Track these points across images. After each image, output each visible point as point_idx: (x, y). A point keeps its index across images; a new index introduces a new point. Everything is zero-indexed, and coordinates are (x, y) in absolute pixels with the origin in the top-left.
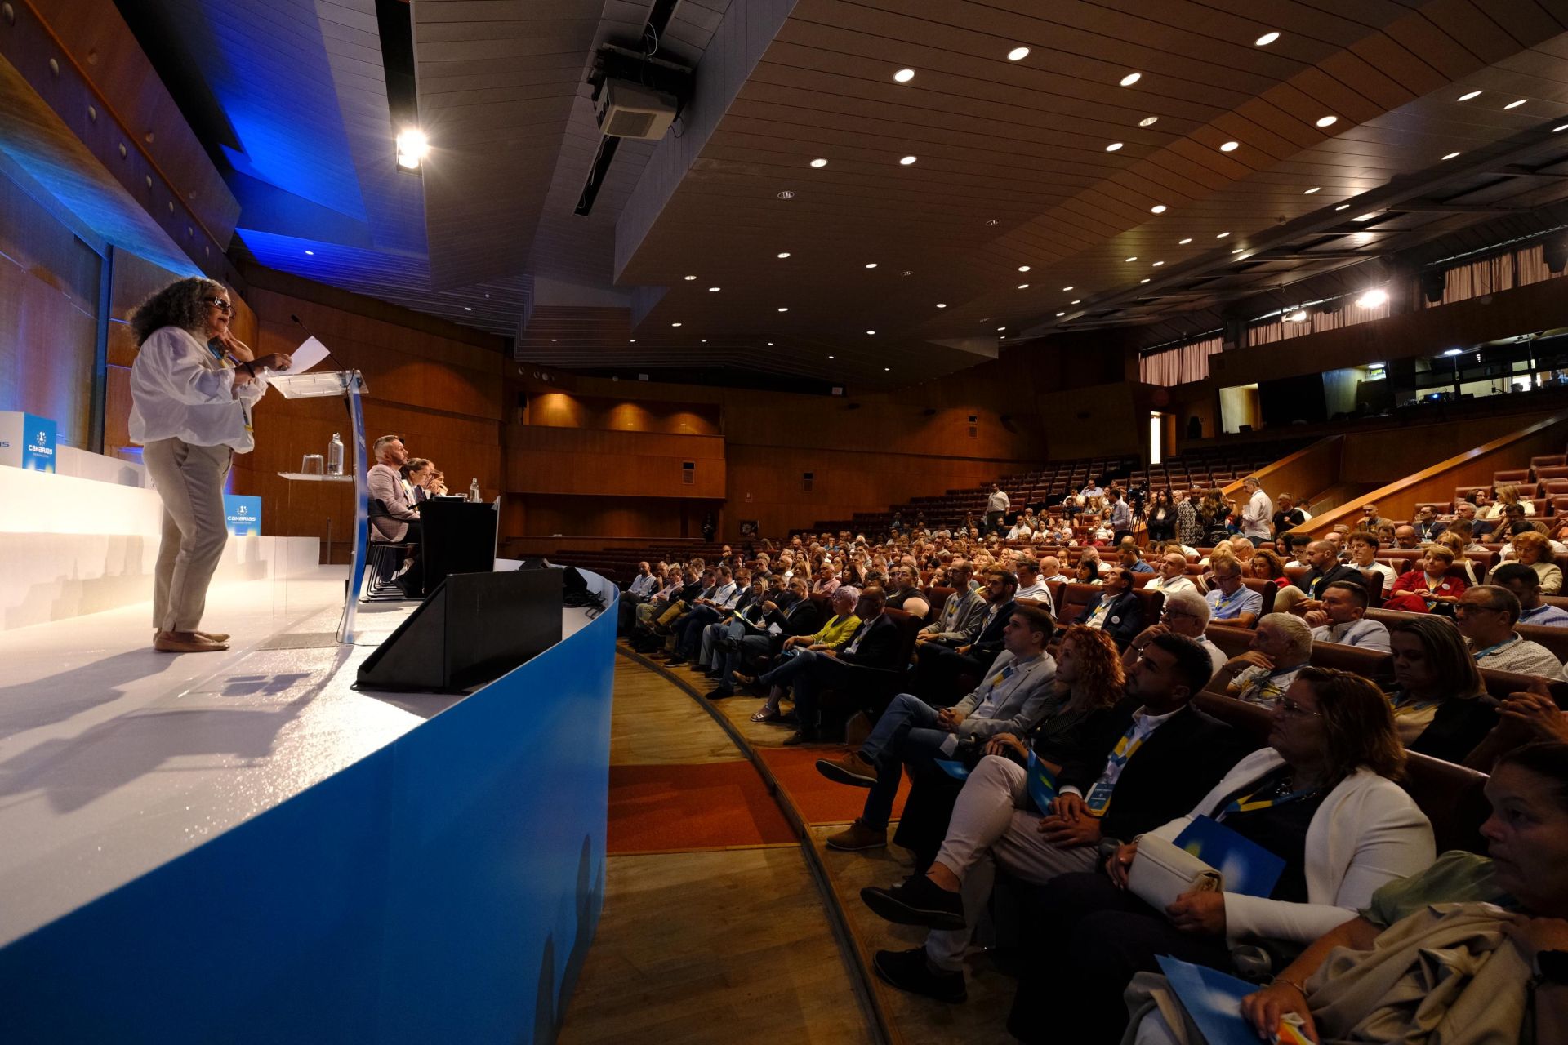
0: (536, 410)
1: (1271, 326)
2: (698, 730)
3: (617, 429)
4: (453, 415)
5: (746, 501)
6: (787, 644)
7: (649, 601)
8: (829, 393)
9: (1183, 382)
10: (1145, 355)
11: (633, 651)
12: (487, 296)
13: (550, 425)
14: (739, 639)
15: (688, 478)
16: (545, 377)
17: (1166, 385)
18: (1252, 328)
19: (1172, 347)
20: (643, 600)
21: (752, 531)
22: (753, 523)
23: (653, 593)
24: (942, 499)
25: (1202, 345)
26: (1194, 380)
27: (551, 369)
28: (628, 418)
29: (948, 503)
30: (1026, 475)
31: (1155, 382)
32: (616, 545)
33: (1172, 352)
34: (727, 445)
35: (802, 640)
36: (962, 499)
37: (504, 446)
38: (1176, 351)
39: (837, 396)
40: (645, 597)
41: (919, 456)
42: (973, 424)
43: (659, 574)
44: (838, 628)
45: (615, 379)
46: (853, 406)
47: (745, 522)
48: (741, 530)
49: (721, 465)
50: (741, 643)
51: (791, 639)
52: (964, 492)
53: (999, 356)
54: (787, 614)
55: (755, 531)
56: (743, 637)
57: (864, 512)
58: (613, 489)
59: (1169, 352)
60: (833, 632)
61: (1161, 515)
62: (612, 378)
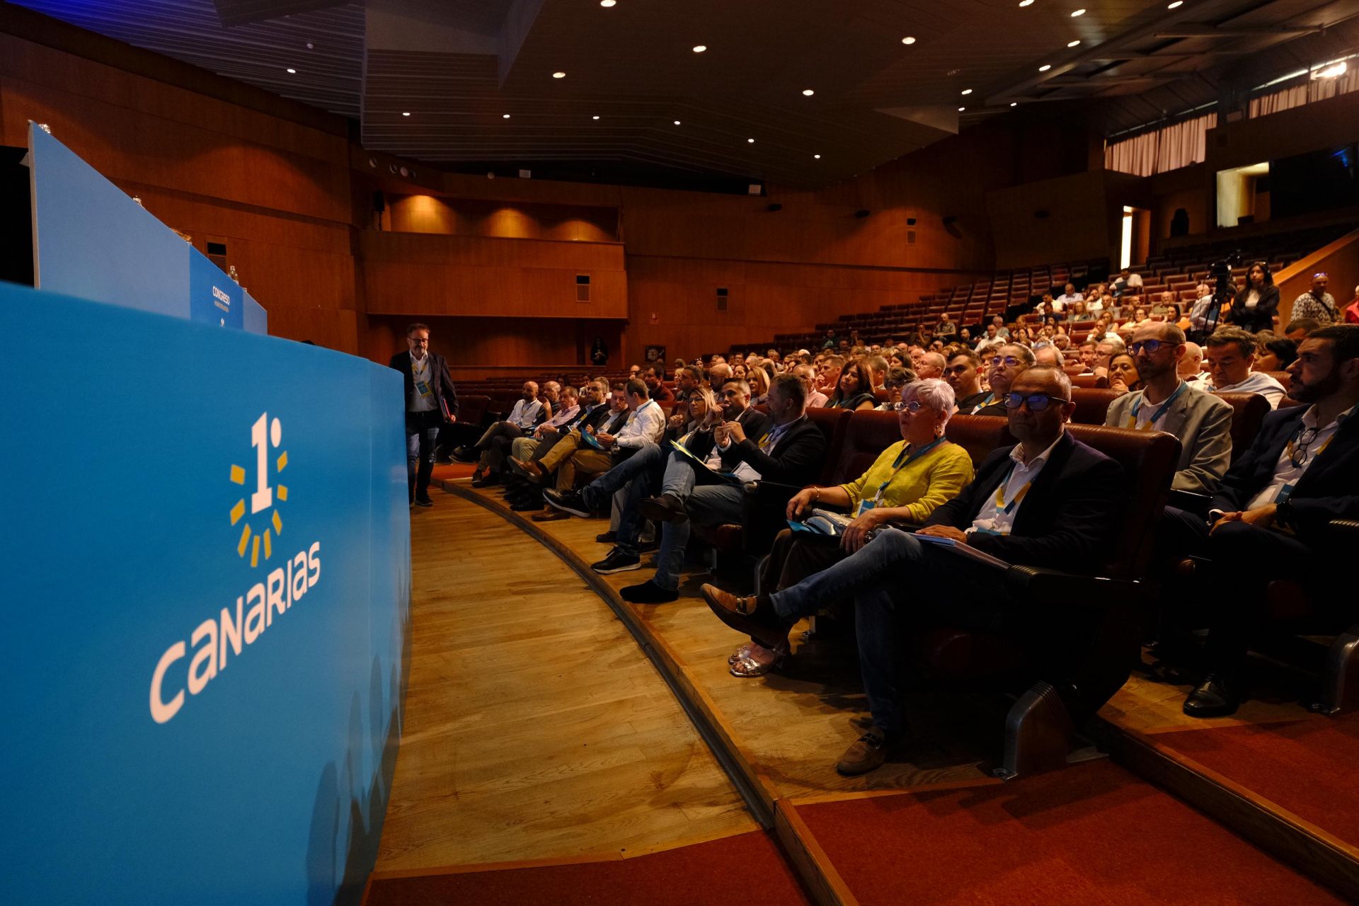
0: (397, 216)
1: (1281, 94)
2: (619, 696)
3: (496, 236)
4: (290, 216)
5: (652, 322)
6: (796, 505)
7: (533, 434)
8: (745, 191)
9: (1159, 172)
10: (1112, 142)
11: (507, 506)
12: (310, 46)
13: (416, 231)
14: (687, 494)
15: (583, 296)
16: (404, 172)
17: (1137, 173)
18: (1253, 99)
19: (1147, 131)
20: (524, 433)
21: (659, 357)
22: (659, 348)
23: (536, 424)
24: (877, 315)
25: (1186, 125)
26: (1173, 167)
27: (410, 162)
28: (509, 224)
29: (887, 319)
30: (973, 286)
31: (1124, 169)
32: (502, 374)
33: (1146, 136)
34: (628, 255)
35: (826, 495)
36: (901, 314)
37: (359, 258)
38: (1152, 136)
39: (754, 195)
40: (527, 429)
41: (850, 267)
42: (912, 228)
43: (546, 395)
44: (920, 468)
45: (490, 176)
46: (774, 208)
47: (651, 347)
48: (647, 356)
49: (621, 278)
50: (690, 500)
51: (804, 494)
52: (901, 307)
53: (959, 132)
54: (767, 445)
55: (663, 357)
56: (692, 489)
57: (787, 332)
58: (494, 308)
59: (1143, 136)
60: (906, 479)
61: (1252, 300)
62: (487, 175)
